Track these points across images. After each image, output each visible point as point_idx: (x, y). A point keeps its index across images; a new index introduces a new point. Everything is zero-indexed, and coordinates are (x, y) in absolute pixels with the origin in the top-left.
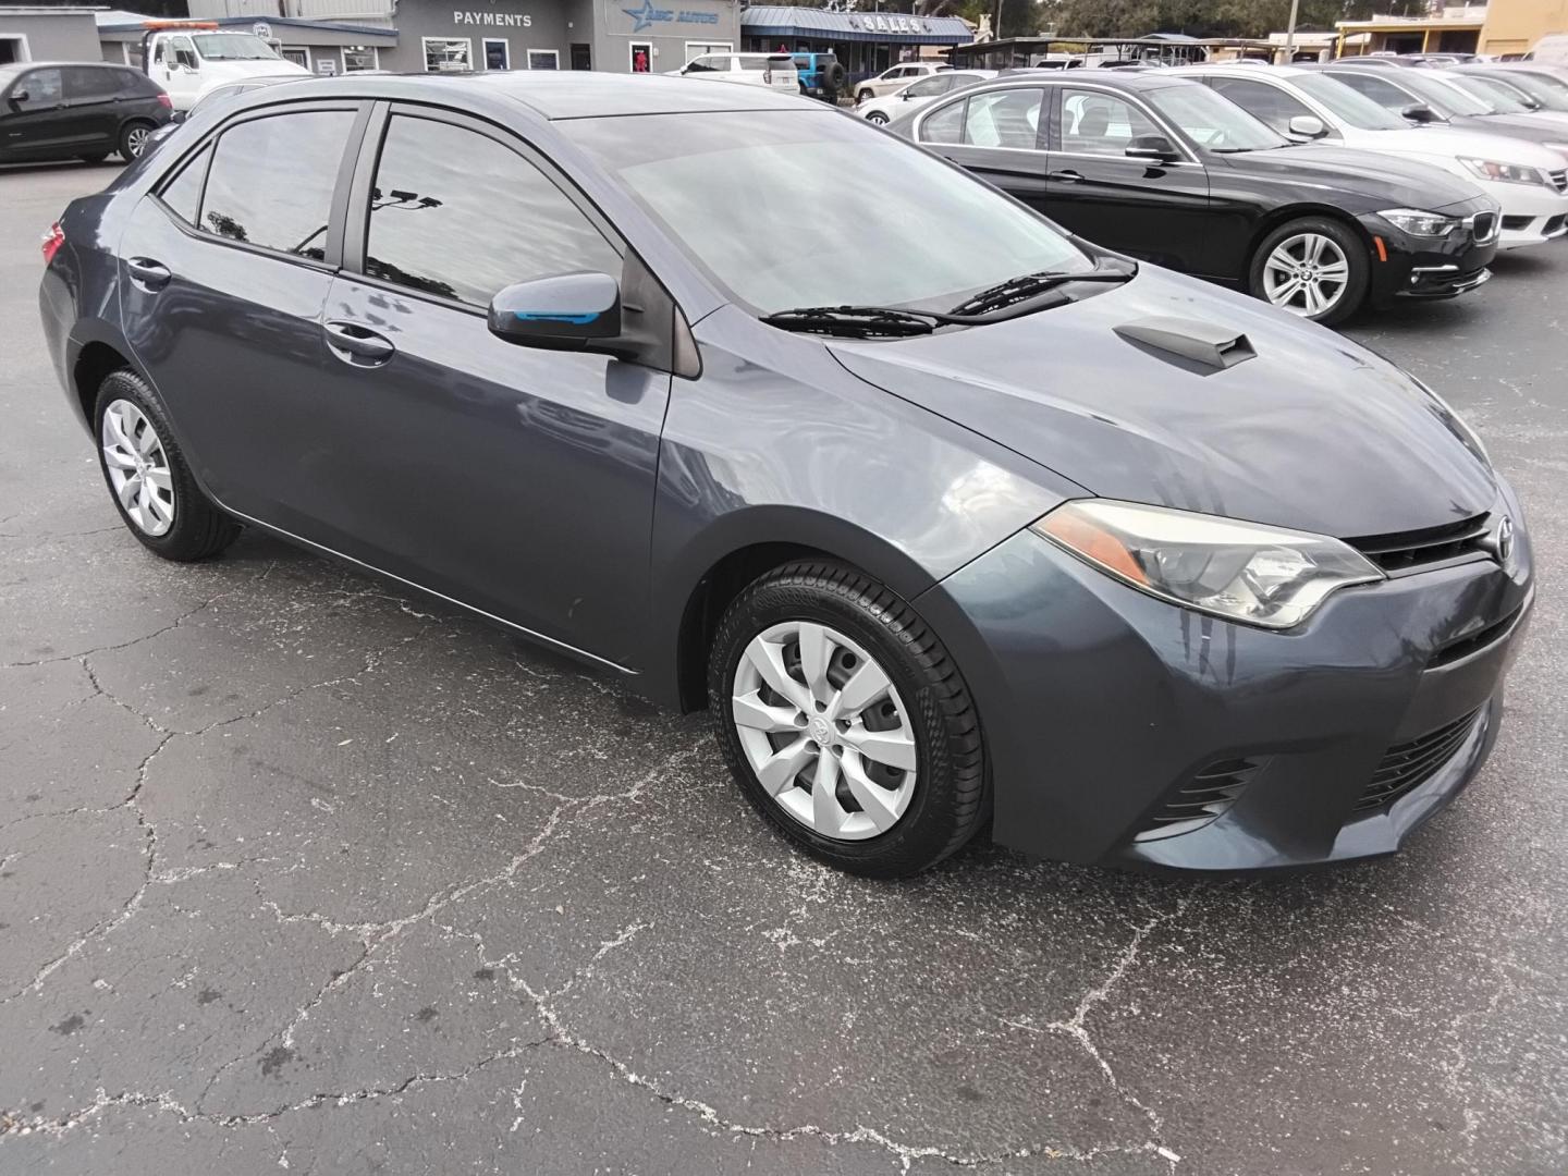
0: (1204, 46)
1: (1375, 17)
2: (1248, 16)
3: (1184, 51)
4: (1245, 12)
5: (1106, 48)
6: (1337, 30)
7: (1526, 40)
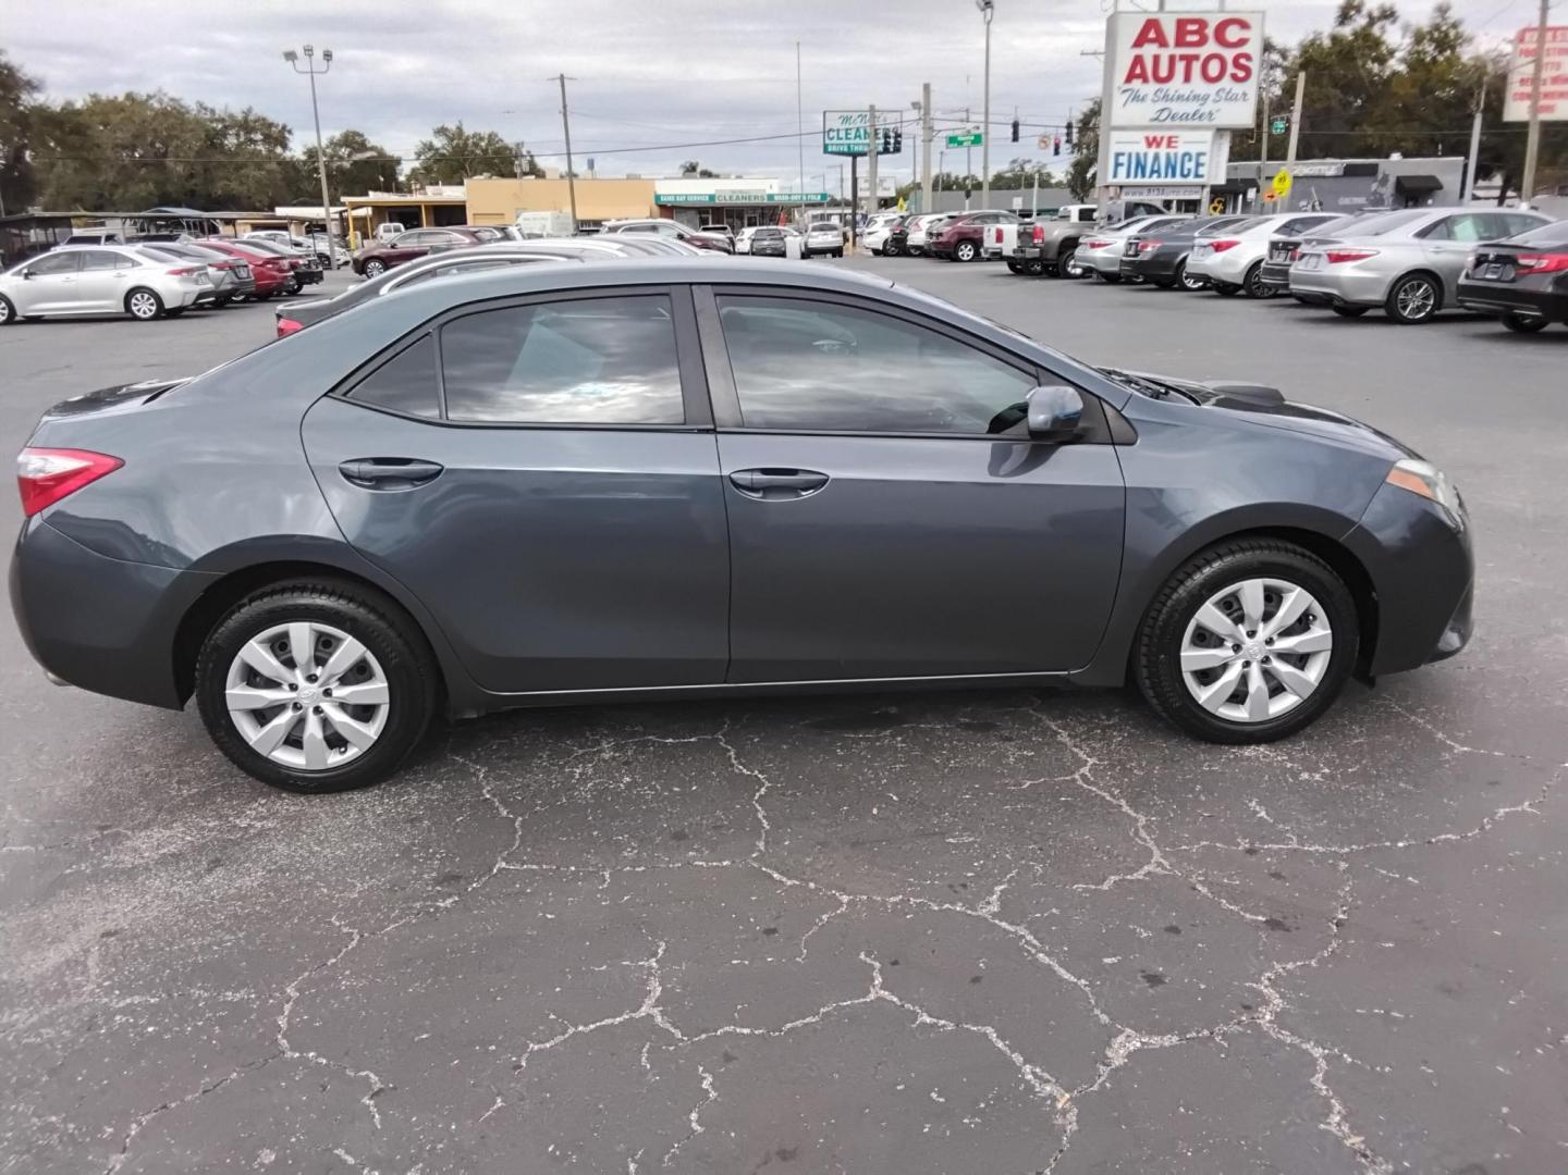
0: (214, 219)
1: (371, 193)
2: (249, 190)
3: (194, 224)
4: (245, 187)
5: (107, 222)
6: (343, 204)
7: (502, 214)
